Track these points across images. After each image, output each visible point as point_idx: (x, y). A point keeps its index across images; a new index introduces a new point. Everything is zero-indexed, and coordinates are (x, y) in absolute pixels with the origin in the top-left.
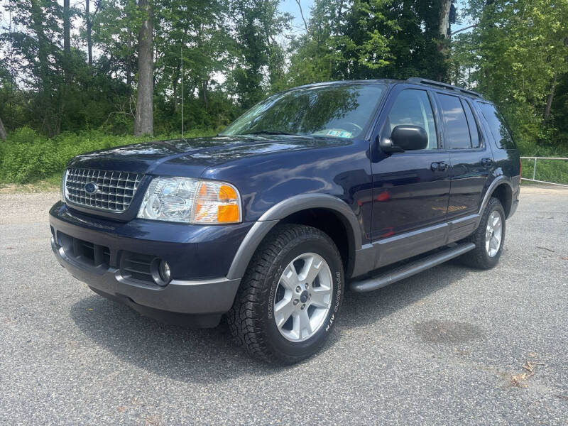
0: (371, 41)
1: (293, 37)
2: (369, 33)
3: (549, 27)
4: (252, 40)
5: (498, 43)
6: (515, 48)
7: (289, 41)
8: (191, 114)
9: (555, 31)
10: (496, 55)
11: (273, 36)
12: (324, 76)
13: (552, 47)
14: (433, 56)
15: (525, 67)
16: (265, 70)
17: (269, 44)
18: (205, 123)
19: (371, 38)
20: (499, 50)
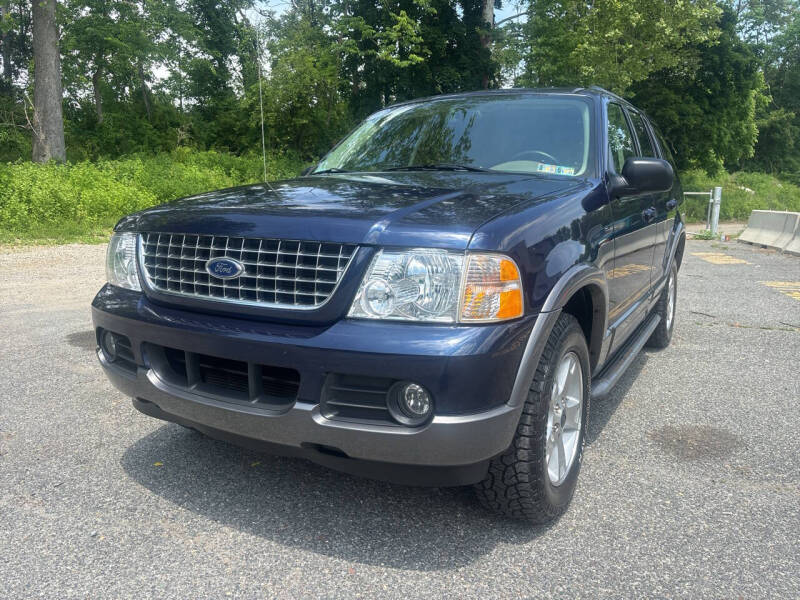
0: (397, 27)
1: (271, 13)
2: (392, 14)
3: (627, 20)
4: (213, 14)
5: (561, 38)
6: (585, 45)
7: (264, 19)
8: (127, 129)
9: (634, 24)
10: (558, 55)
11: (243, 10)
12: (331, 76)
13: (631, 46)
14: (477, 52)
15: (597, 72)
16: (234, 63)
17: (237, 22)
18: (149, 143)
19: (396, 22)
20: (564, 48)
